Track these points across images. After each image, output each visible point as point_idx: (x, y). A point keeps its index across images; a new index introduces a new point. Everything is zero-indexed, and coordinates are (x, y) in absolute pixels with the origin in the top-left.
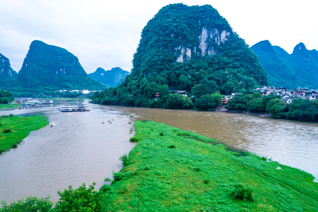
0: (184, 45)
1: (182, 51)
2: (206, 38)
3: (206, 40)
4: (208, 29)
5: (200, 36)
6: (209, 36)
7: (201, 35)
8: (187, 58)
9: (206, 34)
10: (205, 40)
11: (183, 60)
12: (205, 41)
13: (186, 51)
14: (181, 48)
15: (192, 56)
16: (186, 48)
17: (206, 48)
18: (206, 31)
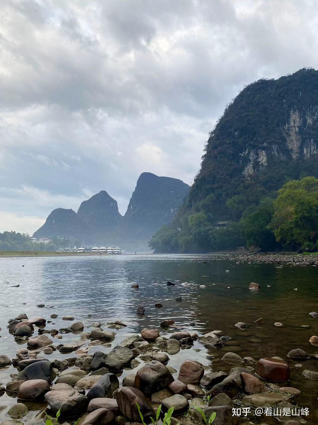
0: (254, 147)
1: (252, 157)
2: (297, 127)
3: (299, 129)
4: (300, 110)
5: (287, 125)
6: (305, 122)
7: (289, 123)
8: (259, 167)
9: (298, 120)
10: (297, 129)
11: (253, 171)
12: (296, 132)
13: (257, 154)
14: (249, 153)
15: (268, 161)
16: (257, 150)
17: (299, 144)
18: (297, 113)
